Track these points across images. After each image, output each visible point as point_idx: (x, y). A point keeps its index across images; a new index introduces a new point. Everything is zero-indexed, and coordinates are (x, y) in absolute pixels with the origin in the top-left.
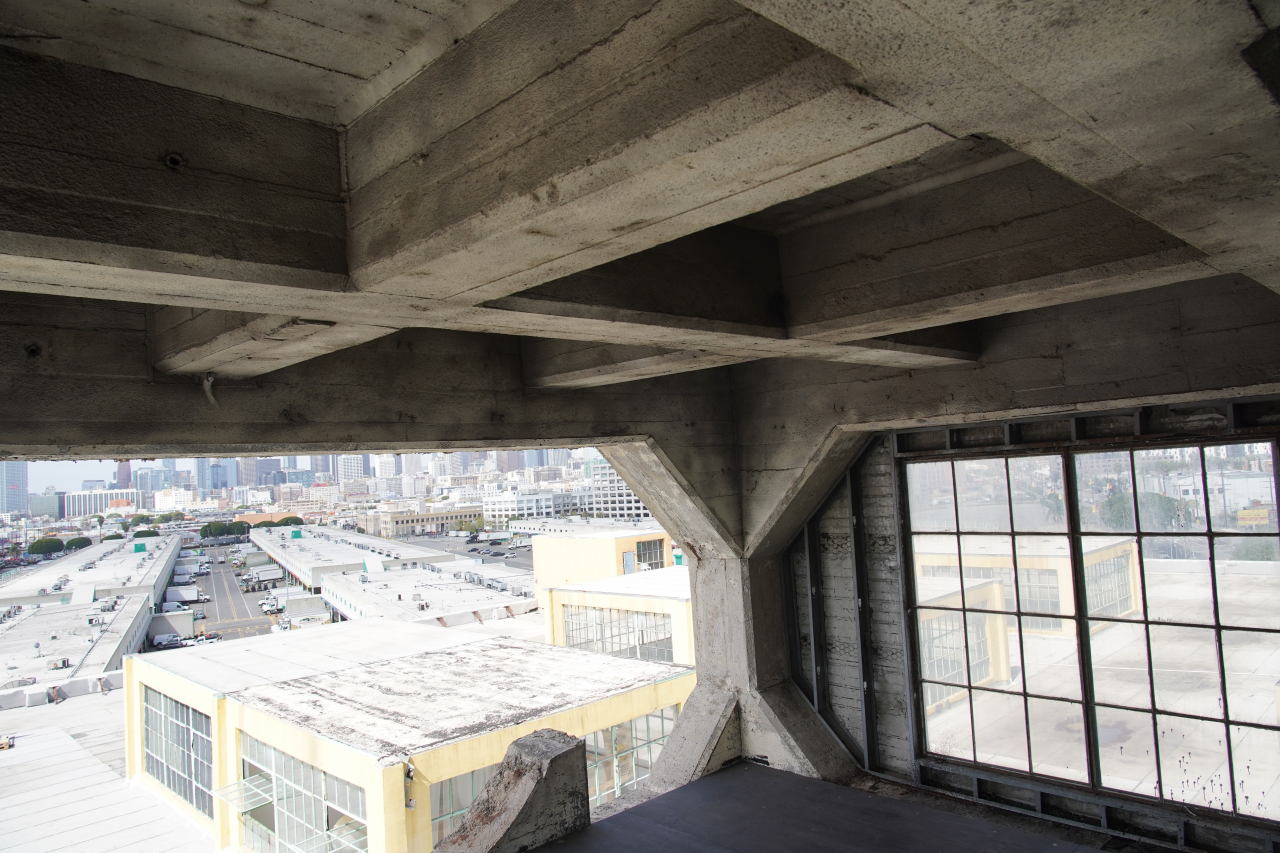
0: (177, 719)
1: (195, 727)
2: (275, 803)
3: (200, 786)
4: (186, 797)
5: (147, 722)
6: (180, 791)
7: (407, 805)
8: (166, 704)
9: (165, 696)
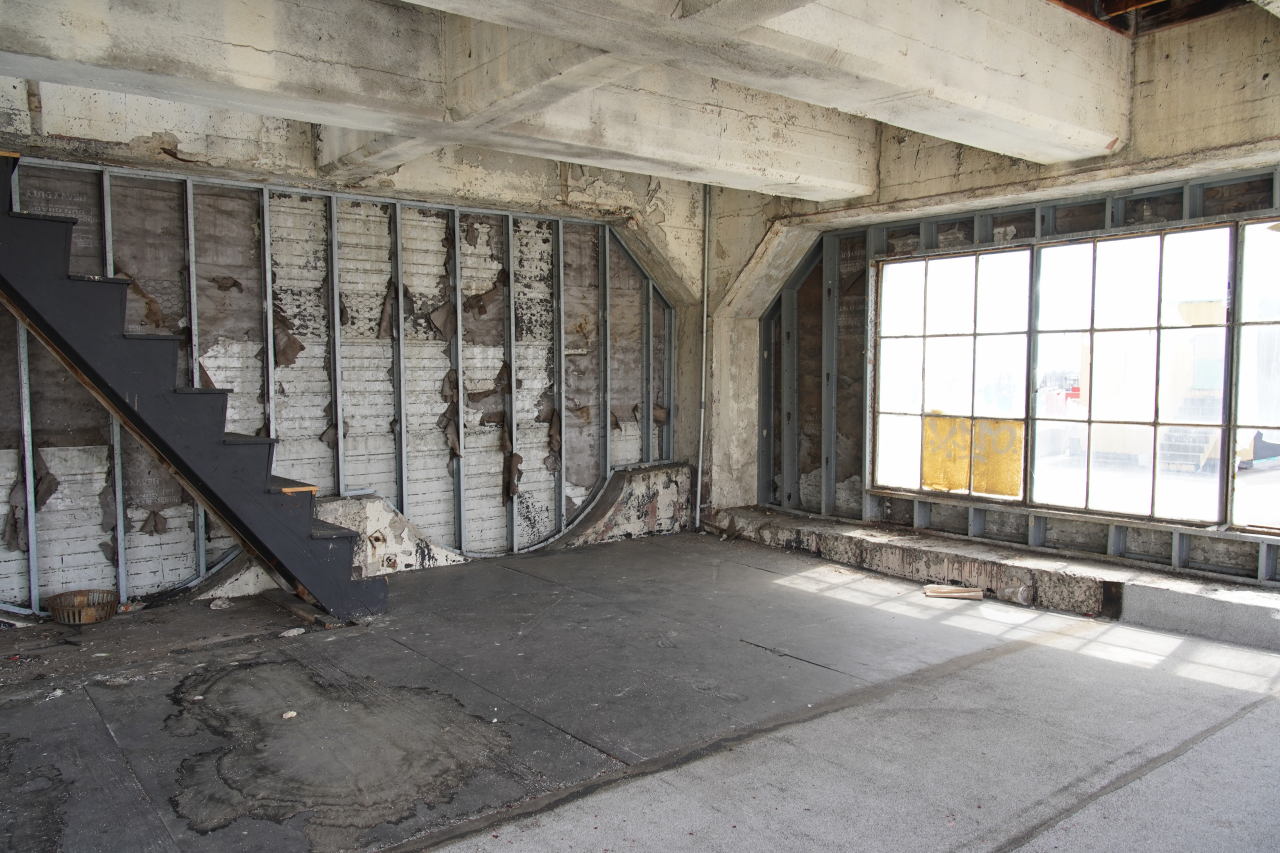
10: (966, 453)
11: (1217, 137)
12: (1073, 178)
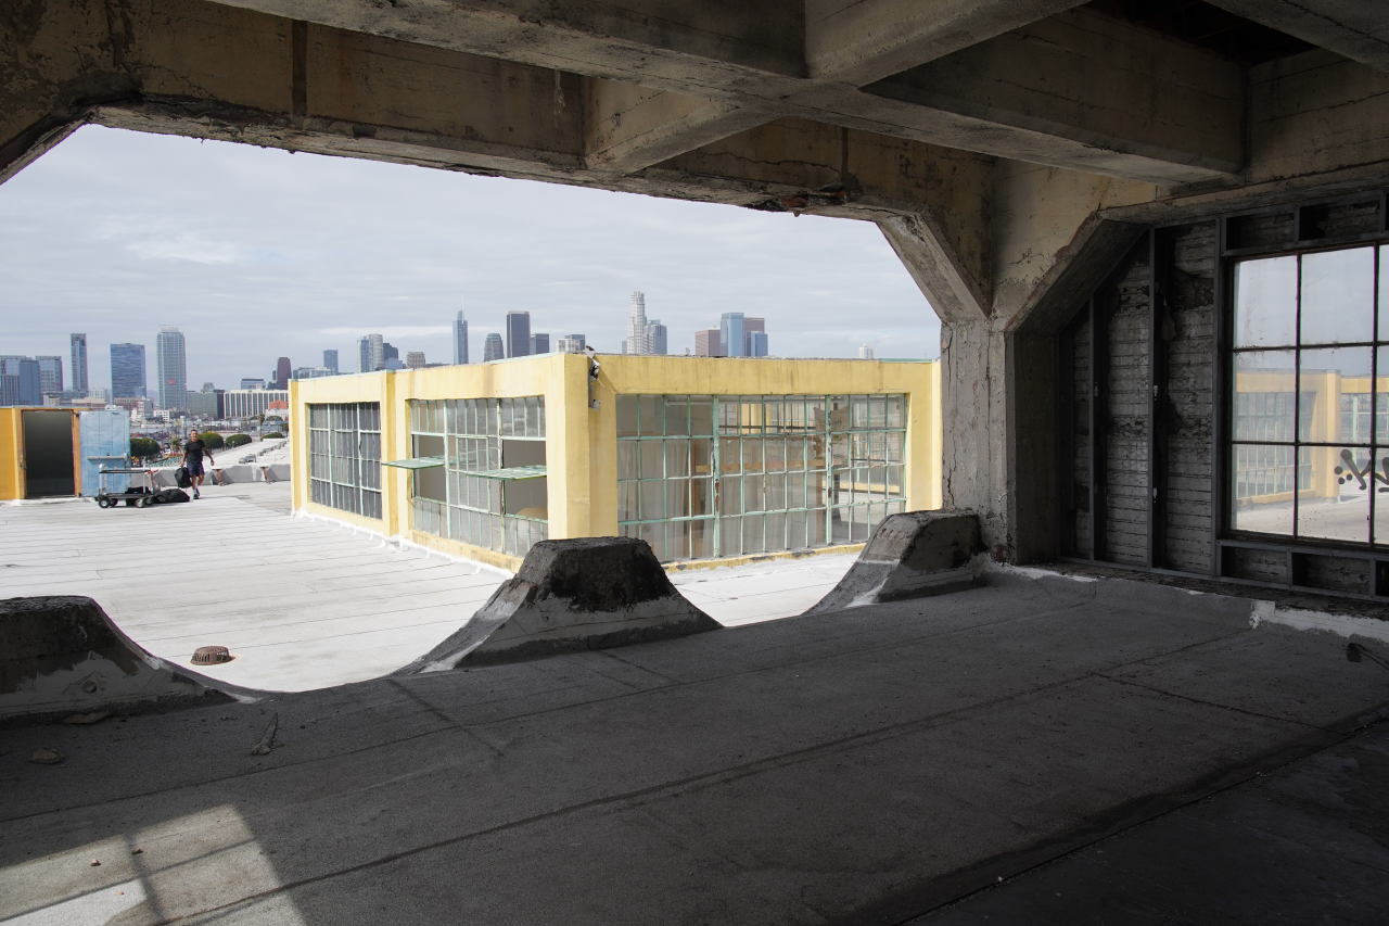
0: (344, 427)
1: (362, 428)
2: (447, 466)
3: (367, 488)
4: (353, 510)
5: (313, 449)
6: (347, 504)
7: (591, 405)
8: (332, 414)
9: (333, 406)
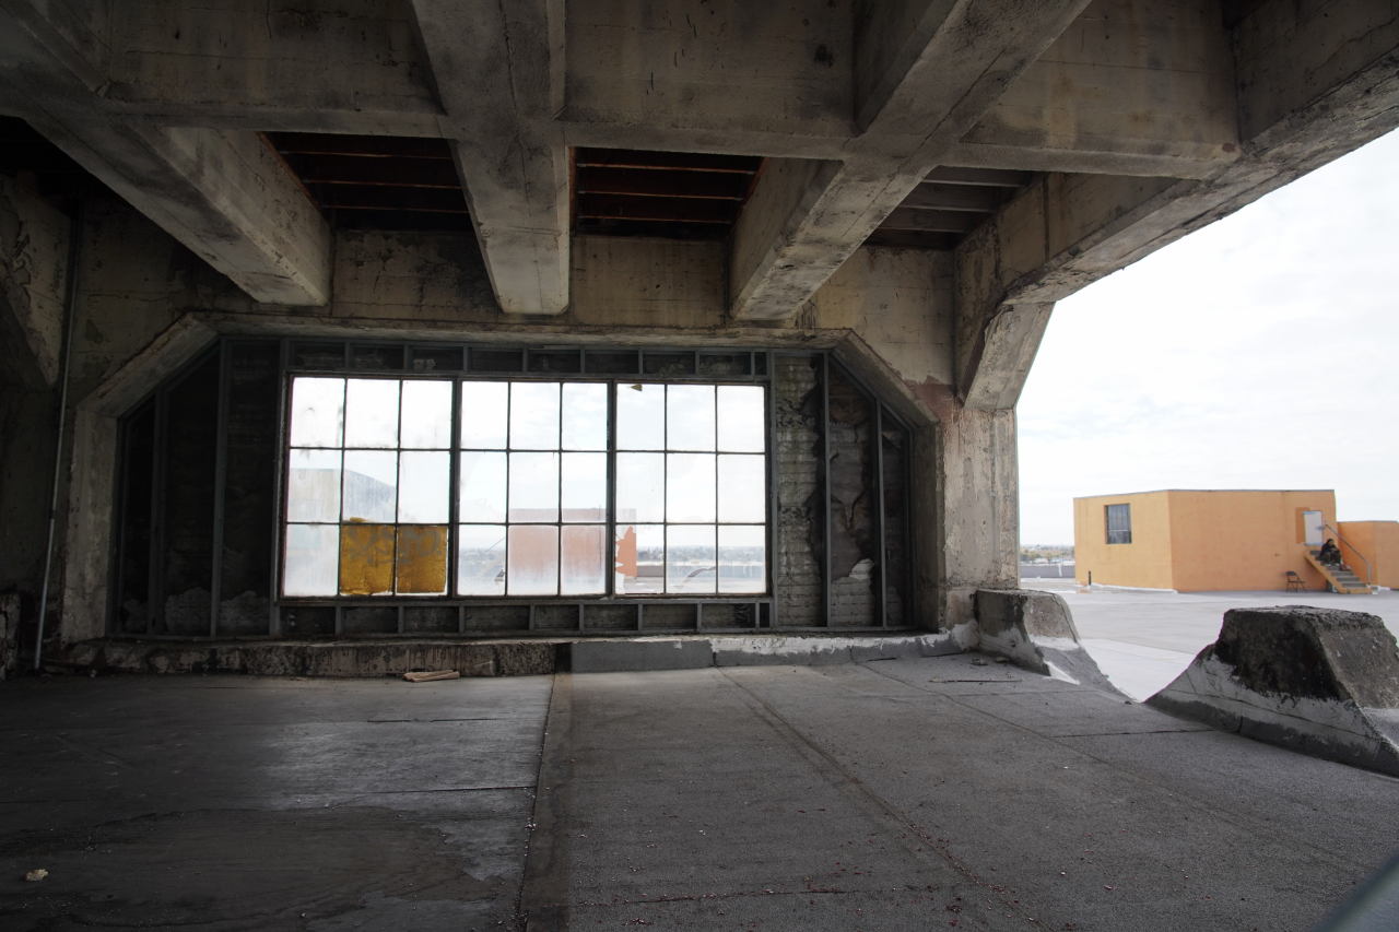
10: (390, 557)
11: (629, 319)
12: (525, 327)
